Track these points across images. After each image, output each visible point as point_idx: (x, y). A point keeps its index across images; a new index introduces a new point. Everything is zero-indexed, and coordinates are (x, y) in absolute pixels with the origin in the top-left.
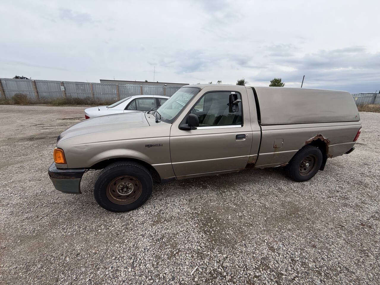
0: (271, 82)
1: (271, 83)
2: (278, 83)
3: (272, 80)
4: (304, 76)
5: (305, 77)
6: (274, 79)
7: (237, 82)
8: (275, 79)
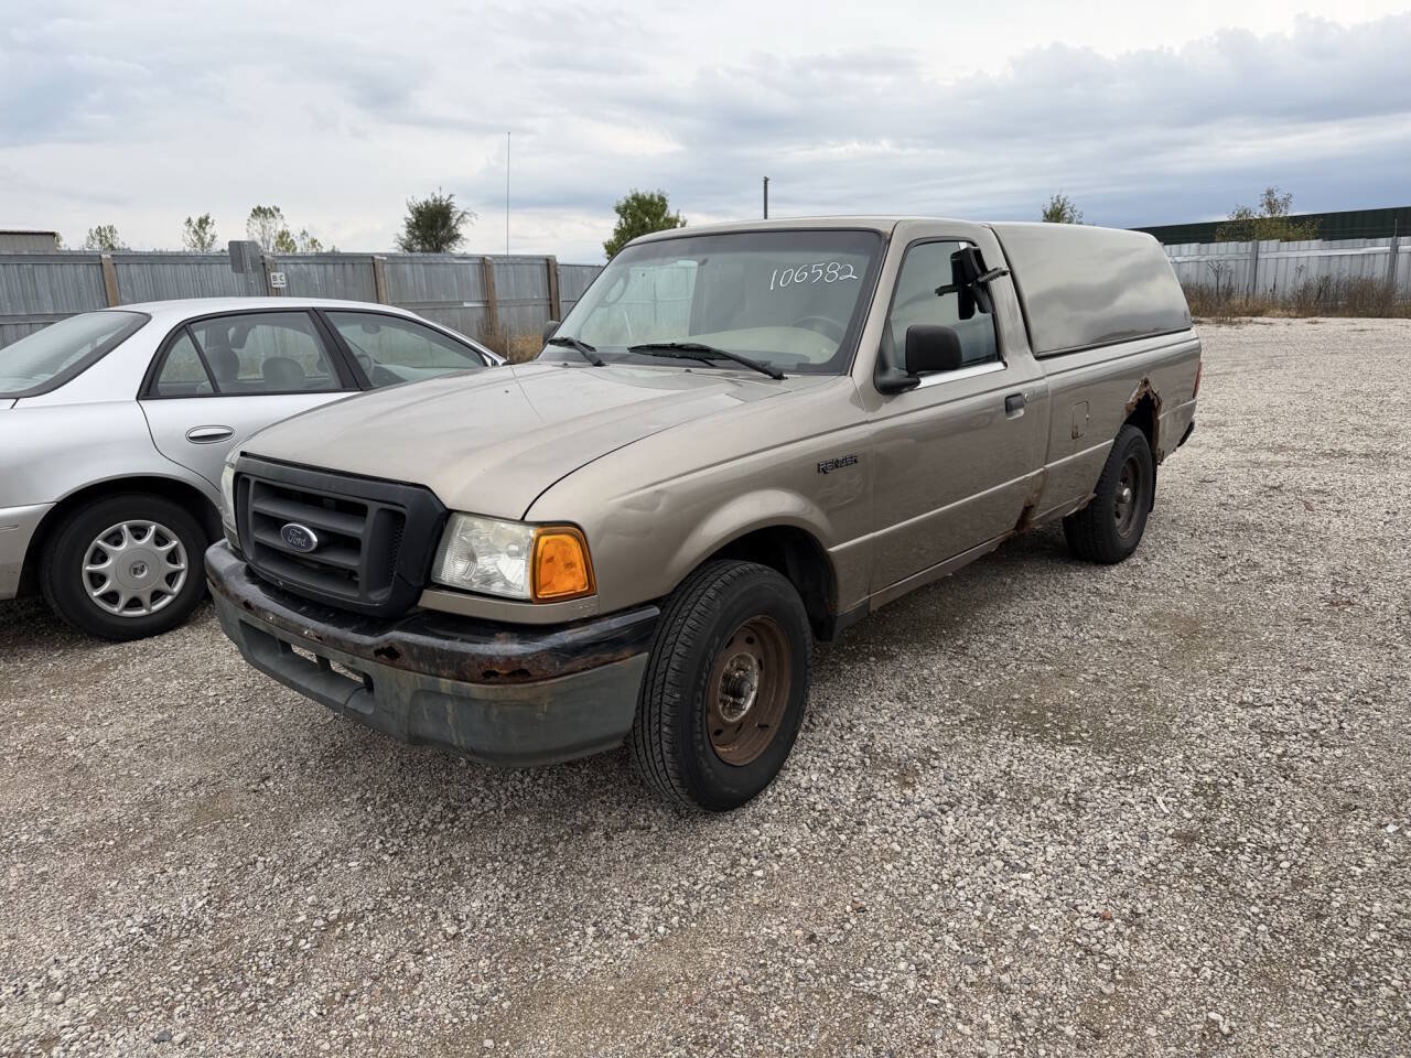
0: (618, 210)
1: (618, 216)
2: (658, 215)
3: (624, 202)
4: (766, 181)
5: (769, 182)
6: (629, 195)
7: (410, 216)
8: (635, 198)
